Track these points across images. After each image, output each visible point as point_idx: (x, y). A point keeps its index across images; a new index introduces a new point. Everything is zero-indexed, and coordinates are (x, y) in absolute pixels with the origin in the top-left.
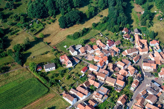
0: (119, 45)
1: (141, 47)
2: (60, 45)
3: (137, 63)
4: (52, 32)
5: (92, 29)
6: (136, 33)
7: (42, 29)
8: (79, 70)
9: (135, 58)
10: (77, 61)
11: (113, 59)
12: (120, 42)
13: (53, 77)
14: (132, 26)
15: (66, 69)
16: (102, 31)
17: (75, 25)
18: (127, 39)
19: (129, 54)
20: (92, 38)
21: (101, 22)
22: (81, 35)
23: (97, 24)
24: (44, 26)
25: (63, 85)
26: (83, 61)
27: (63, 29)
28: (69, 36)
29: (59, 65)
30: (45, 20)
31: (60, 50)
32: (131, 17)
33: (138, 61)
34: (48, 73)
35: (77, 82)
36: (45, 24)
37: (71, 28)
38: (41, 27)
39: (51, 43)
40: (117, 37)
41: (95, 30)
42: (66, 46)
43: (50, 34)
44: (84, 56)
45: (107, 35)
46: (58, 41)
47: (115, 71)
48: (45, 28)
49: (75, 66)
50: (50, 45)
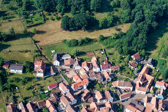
0: (116, 72)
1: (141, 83)
2: (49, 48)
3: (123, 101)
4: (50, 30)
5: (97, 41)
6: (148, 64)
7: (41, 24)
8: (48, 83)
9: (124, 94)
10: (53, 73)
11: (97, 86)
12: (119, 69)
13: (12, 81)
14: (150, 54)
15: (34, 78)
16: (108, 48)
17: (81, 31)
18: (132, 67)
19: (120, 87)
20: (90, 51)
21: (112, 37)
22: (80, 44)
23: (106, 38)
24: (45, 20)
25: (17, 95)
26: (61, 75)
27: (64, 31)
28: (65, 41)
29: (27, 70)
30: (50, 15)
31: (43, 53)
32: (157, 42)
33: (127, 100)
34: (12, 74)
35: (35, 97)
36: (48, 19)
37: (74, 33)
38: (42, 21)
39: (39, 42)
40: (121, 60)
41: (100, 44)
42: (54, 51)
43: (46, 32)
44: (65, 70)
45: (110, 54)
46: (49, 42)
47: (87, 101)
48: (45, 23)
49: (47, 77)
50: (37, 44)
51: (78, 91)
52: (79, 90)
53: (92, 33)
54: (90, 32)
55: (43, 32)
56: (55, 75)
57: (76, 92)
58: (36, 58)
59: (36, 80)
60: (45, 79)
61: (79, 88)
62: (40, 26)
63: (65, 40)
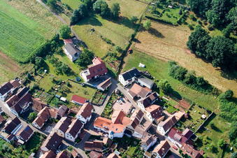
2: (142, 58)
4: (172, 39)
5: (217, 95)
7: (170, 24)
10: (100, 87)
16: (224, 117)
24: (180, 23)
26: (109, 97)
27: (189, 52)
28: (173, 64)
30: (194, 19)
31: (126, 59)
35: (47, 94)
36: (186, 24)
38: (174, 21)
39: (139, 42)
40: (219, 149)
41: (219, 103)
42: (143, 66)
43: (163, 37)
44: (123, 96)
45: (214, 127)
46: (152, 51)
47: (89, 152)
48: (177, 25)
49: (89, 86)
50: (133, 43)
51: (98, 132)
52: (102, 131)
53: (225, 80)
54: (224, 76)
55: (159, 35)
56: (101, 91)
57: (96, 130)
58: (109, 57)
59: (75, 79)
60: (85, 86)
61: (103, 130)
62: (166, 26)
63: (175, 63)
